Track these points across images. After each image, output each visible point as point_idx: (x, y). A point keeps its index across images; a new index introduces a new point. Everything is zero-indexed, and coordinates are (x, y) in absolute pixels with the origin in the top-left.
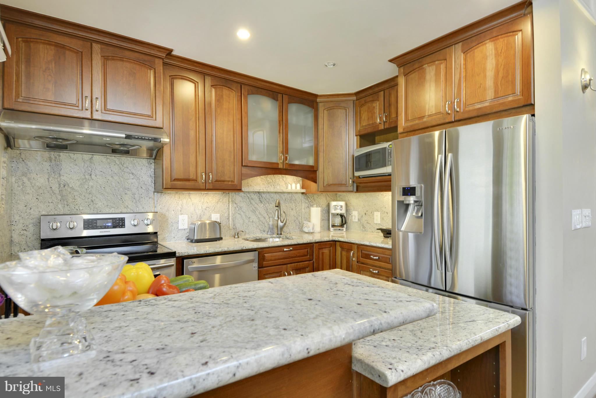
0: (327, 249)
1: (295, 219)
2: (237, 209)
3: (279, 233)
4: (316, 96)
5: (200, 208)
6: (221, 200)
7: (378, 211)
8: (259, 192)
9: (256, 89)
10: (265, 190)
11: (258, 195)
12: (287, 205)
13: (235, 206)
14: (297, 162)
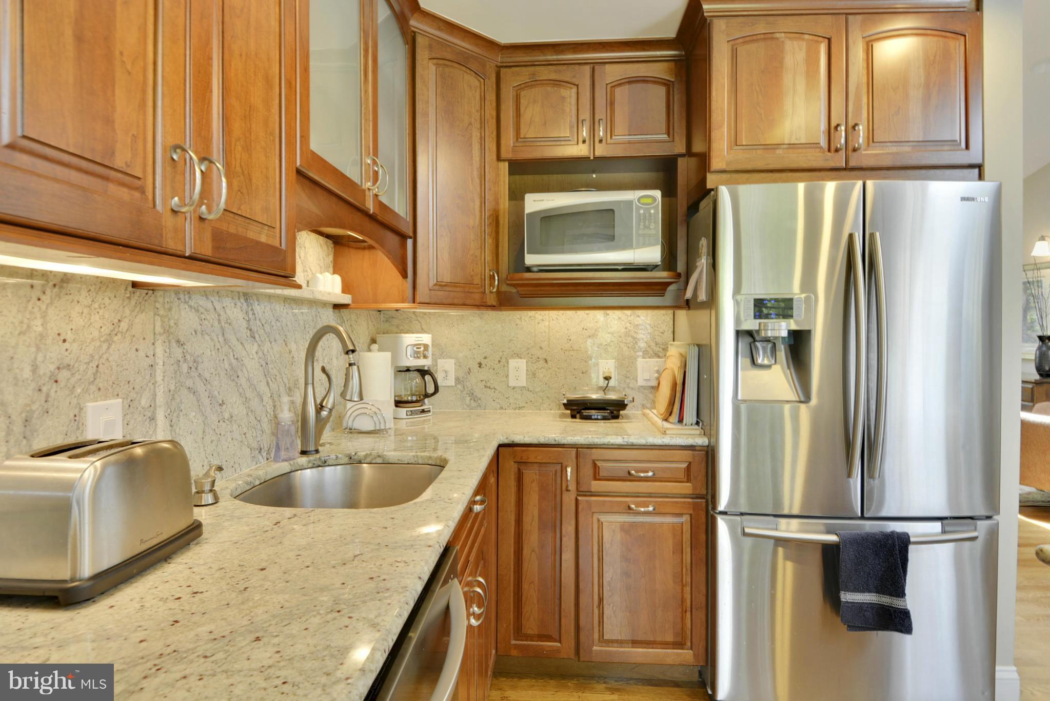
2: (185, 368)
3: (312, 447)
6: (124, 326)
7: (519, 356)
8: (246, 297)
11: (245, 306)
13: (178, 352)
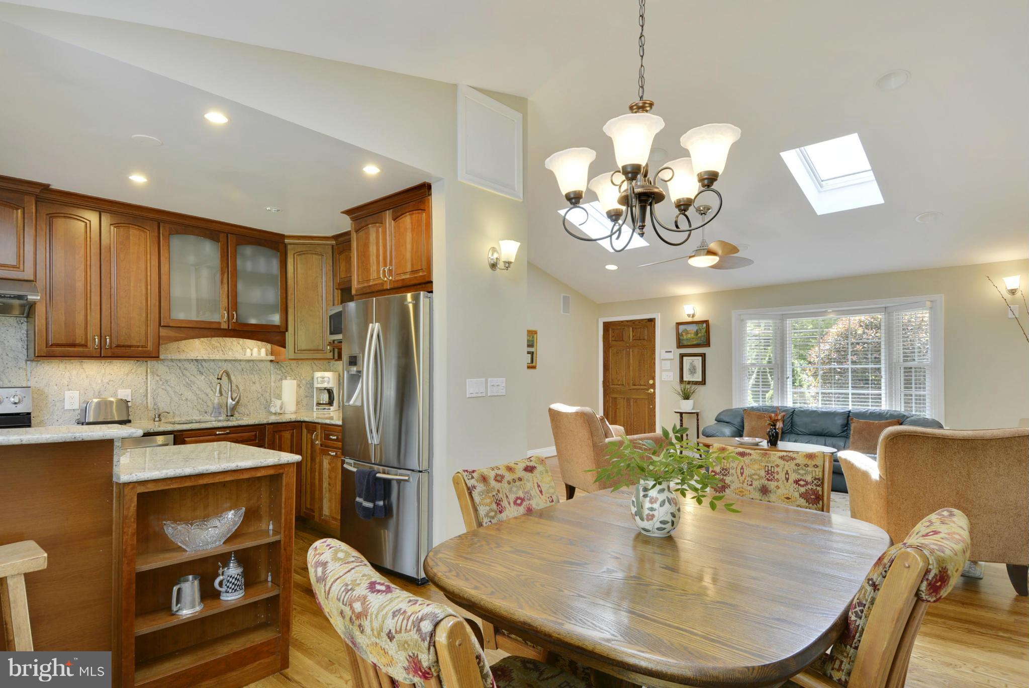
0: (288, 432)
1: (259, 395)
2: (161, 383)
3: (229, 414)
4: (283, 237)
5: (100, 381)
6: (133, 371)
8: (197, 360)
9: (183, 228)
10: (206, 358)
11: (196, 363)
12: (245, 377)
13: (158, 378)
14: (253, 321)
